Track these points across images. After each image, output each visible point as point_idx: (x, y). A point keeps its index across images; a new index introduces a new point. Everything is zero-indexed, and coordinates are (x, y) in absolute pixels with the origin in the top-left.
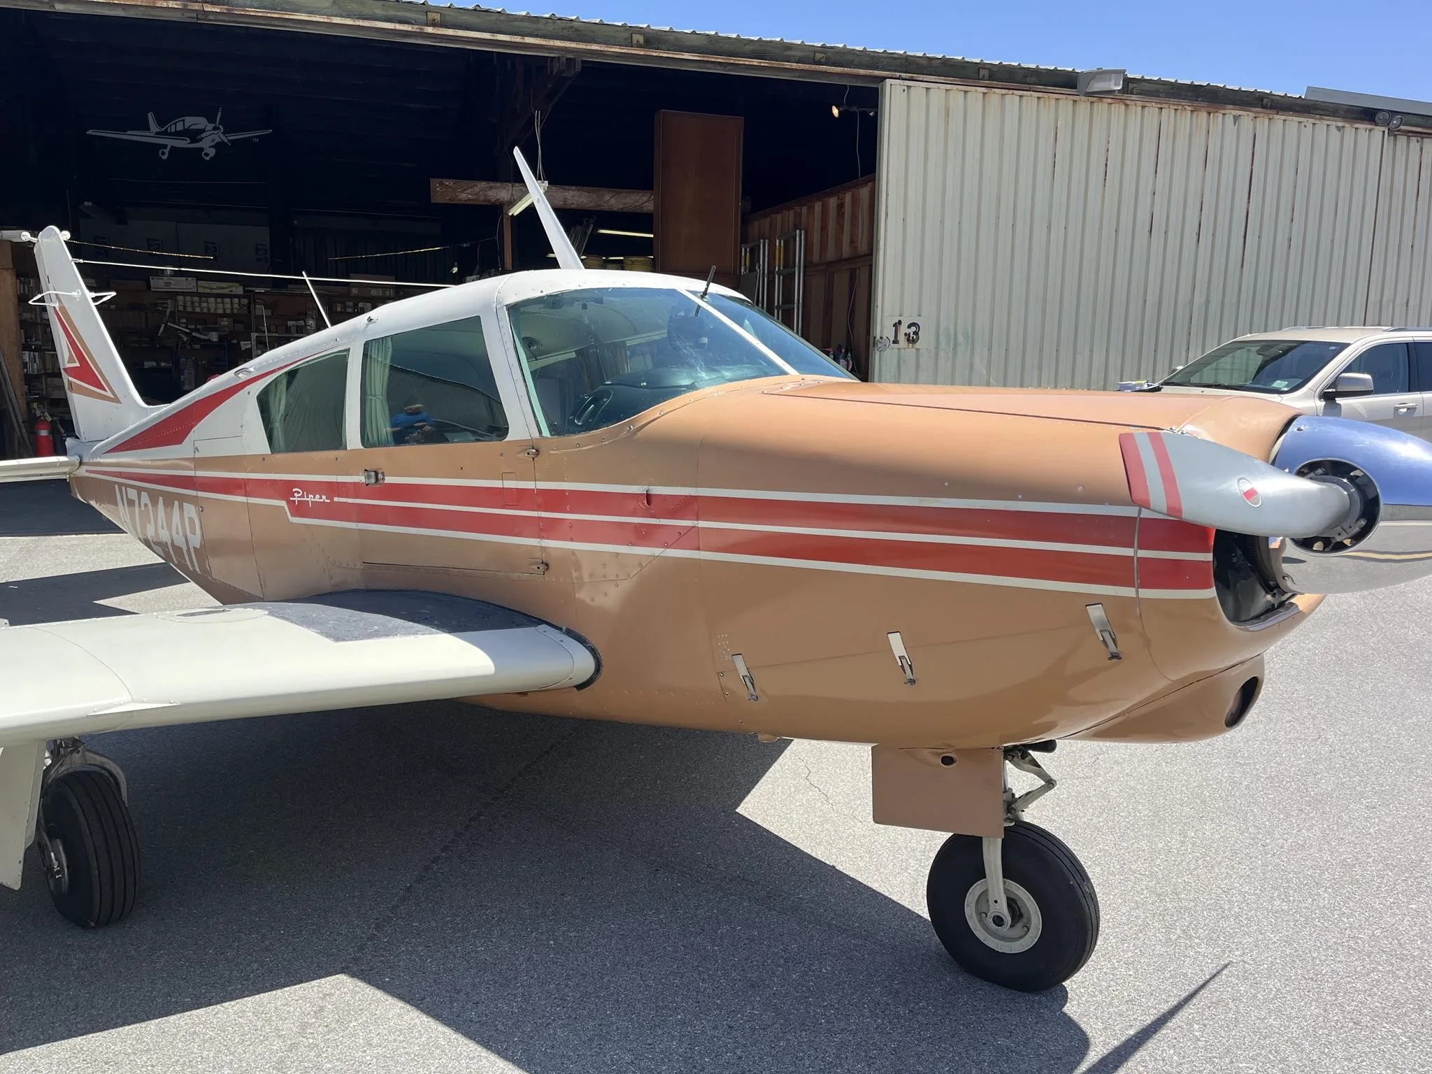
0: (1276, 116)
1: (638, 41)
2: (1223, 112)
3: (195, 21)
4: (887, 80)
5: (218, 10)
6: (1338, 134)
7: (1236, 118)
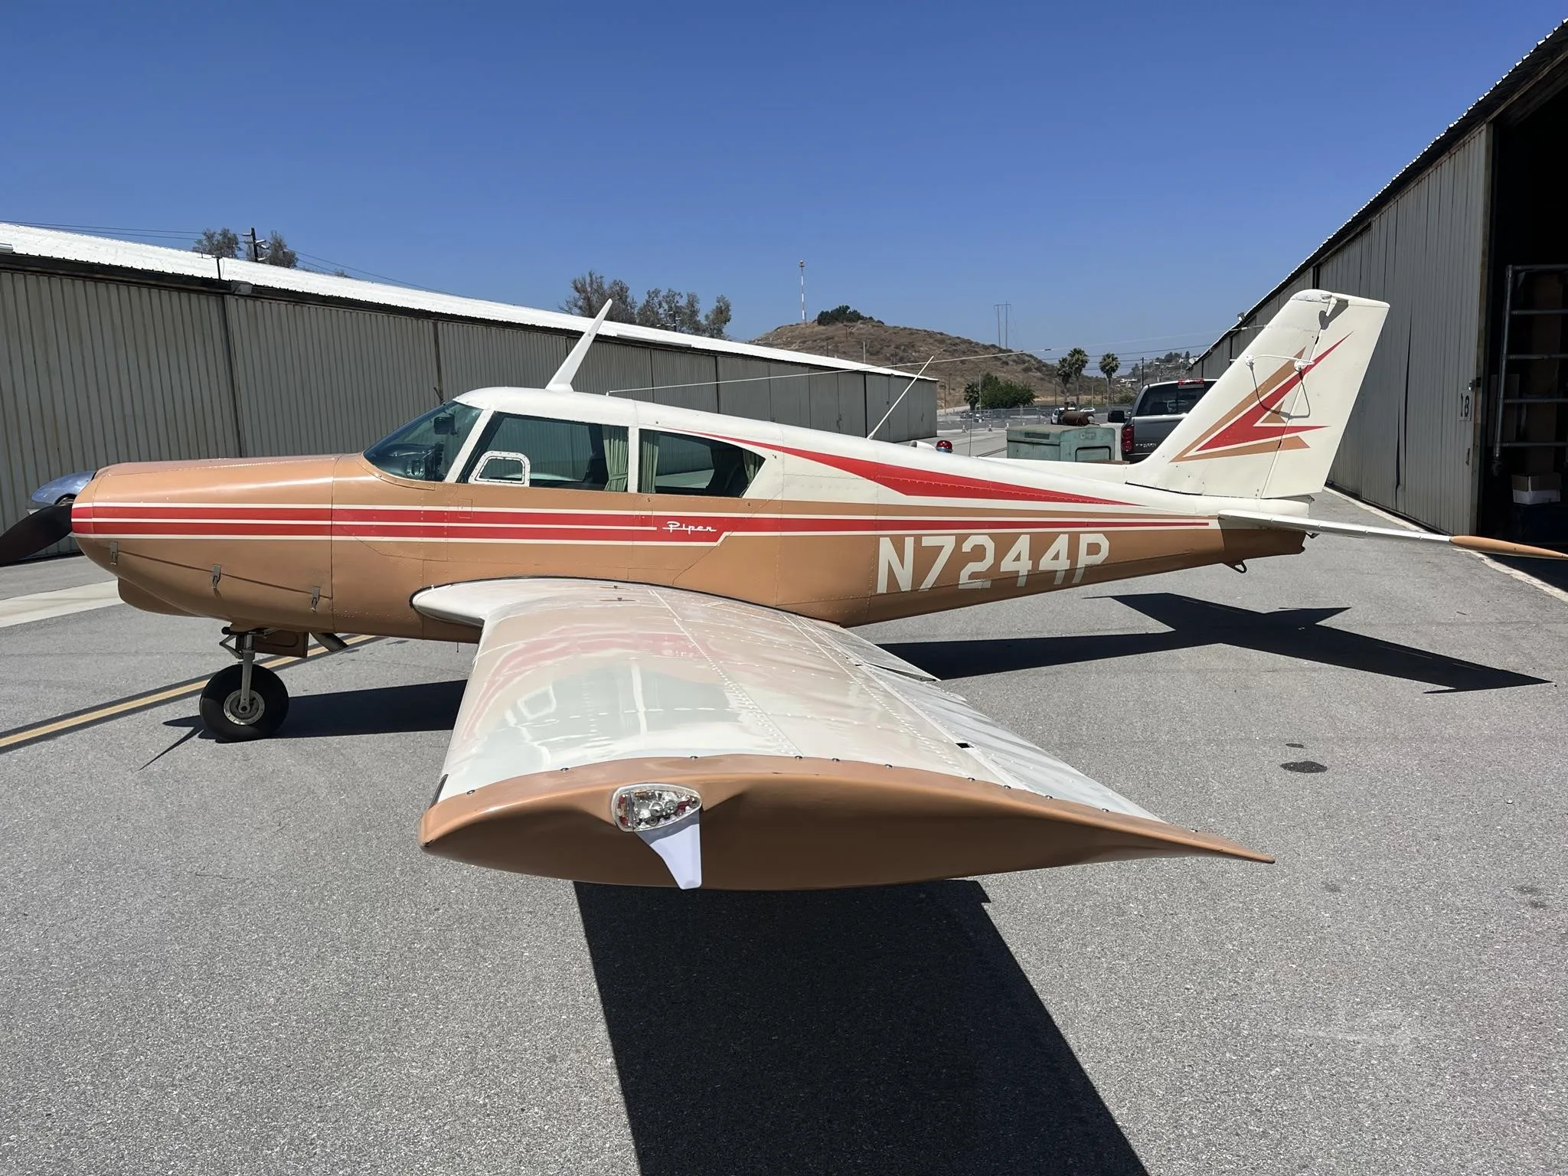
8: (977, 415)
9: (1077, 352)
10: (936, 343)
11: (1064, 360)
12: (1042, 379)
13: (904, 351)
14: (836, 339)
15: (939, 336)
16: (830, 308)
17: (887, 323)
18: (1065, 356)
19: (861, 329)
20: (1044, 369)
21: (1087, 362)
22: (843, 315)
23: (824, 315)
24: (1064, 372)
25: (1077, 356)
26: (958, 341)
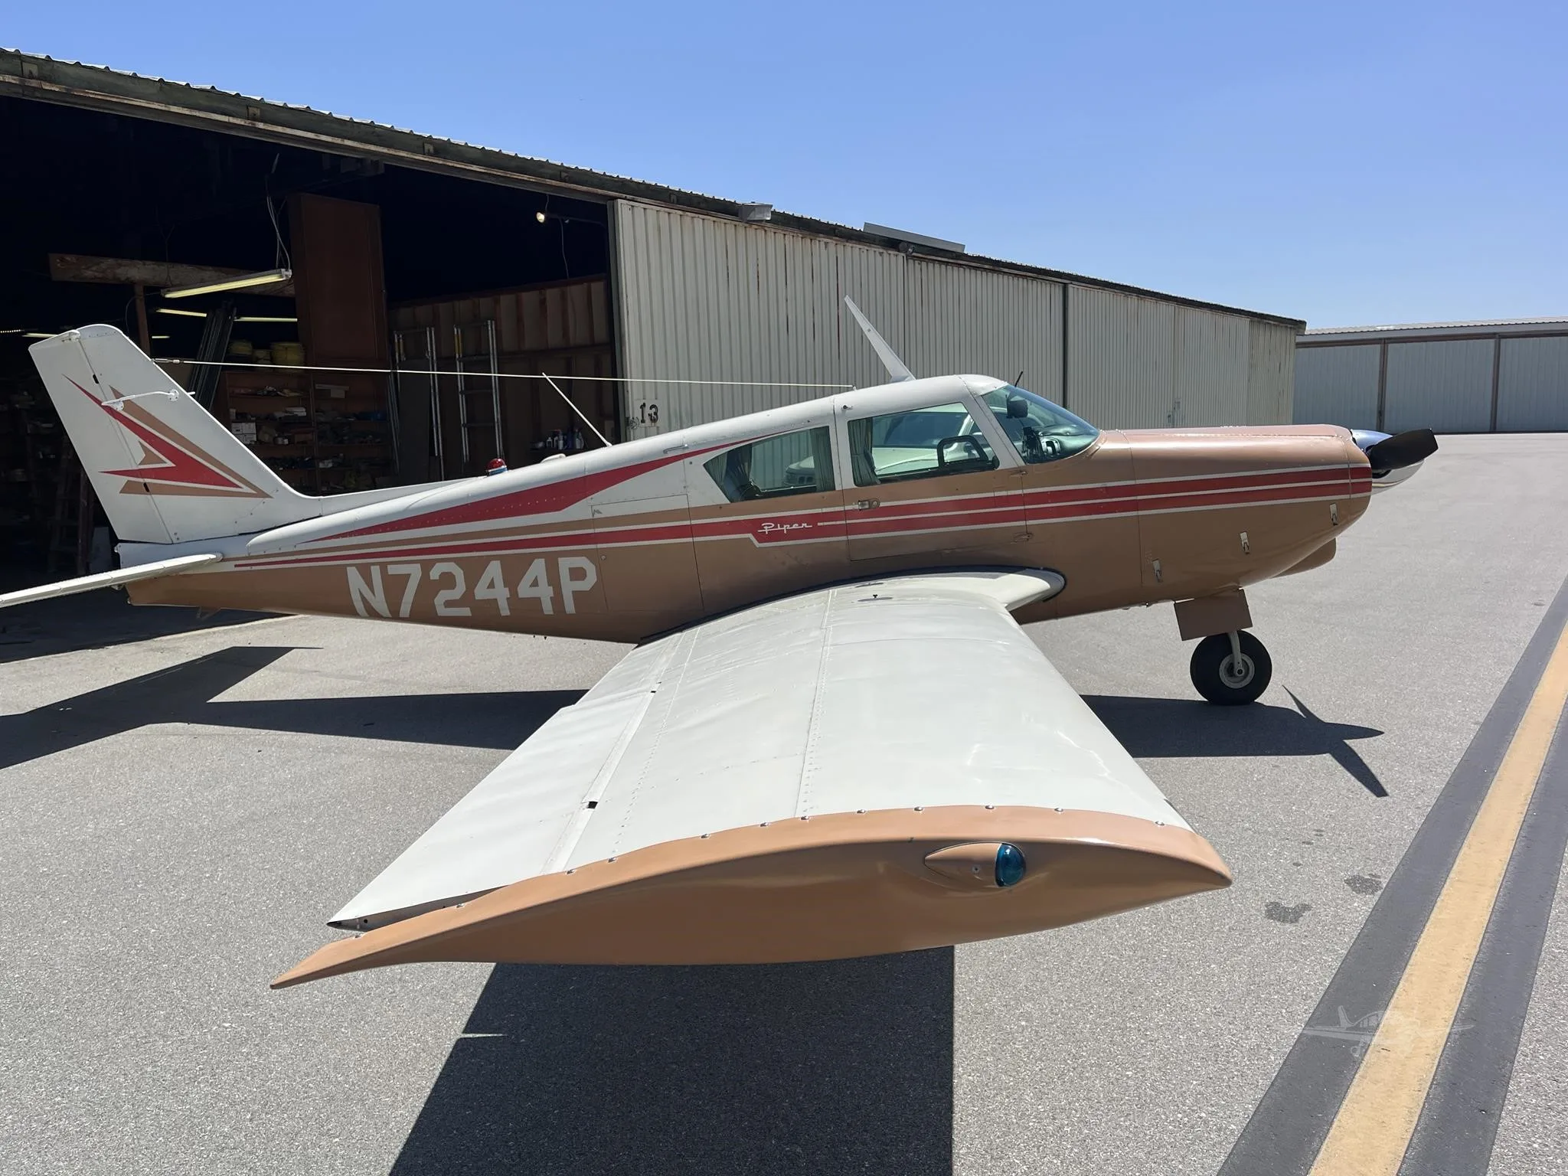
0: (848, 244)
1: (429, 150)
2: (818, 239)
3: (20, 96)
4: (619, 200)
5: (57, 90)
6: (880, 258)
7: (826, 244)
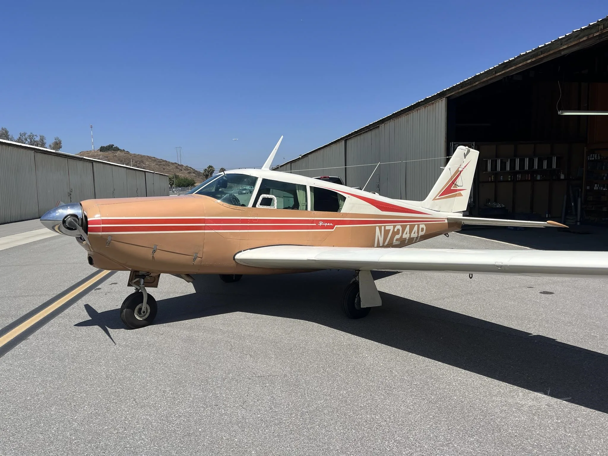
8: (174, 190)
9: (210, 167)
10: (152, 161)
11: (206, 170)
12: (196, 177)
13: (139, 164)
14: (109, 158)
15: (153, 158)
16: (105, 145)
17: (131, 152)
18: (206, 168)
19: (120, 154)
20: (196, 173)
21: (214, 171)
22: (111, 148)
23: (103, 148)
24: (206, 174)
25: (210, 168)
26: (161, 161)
